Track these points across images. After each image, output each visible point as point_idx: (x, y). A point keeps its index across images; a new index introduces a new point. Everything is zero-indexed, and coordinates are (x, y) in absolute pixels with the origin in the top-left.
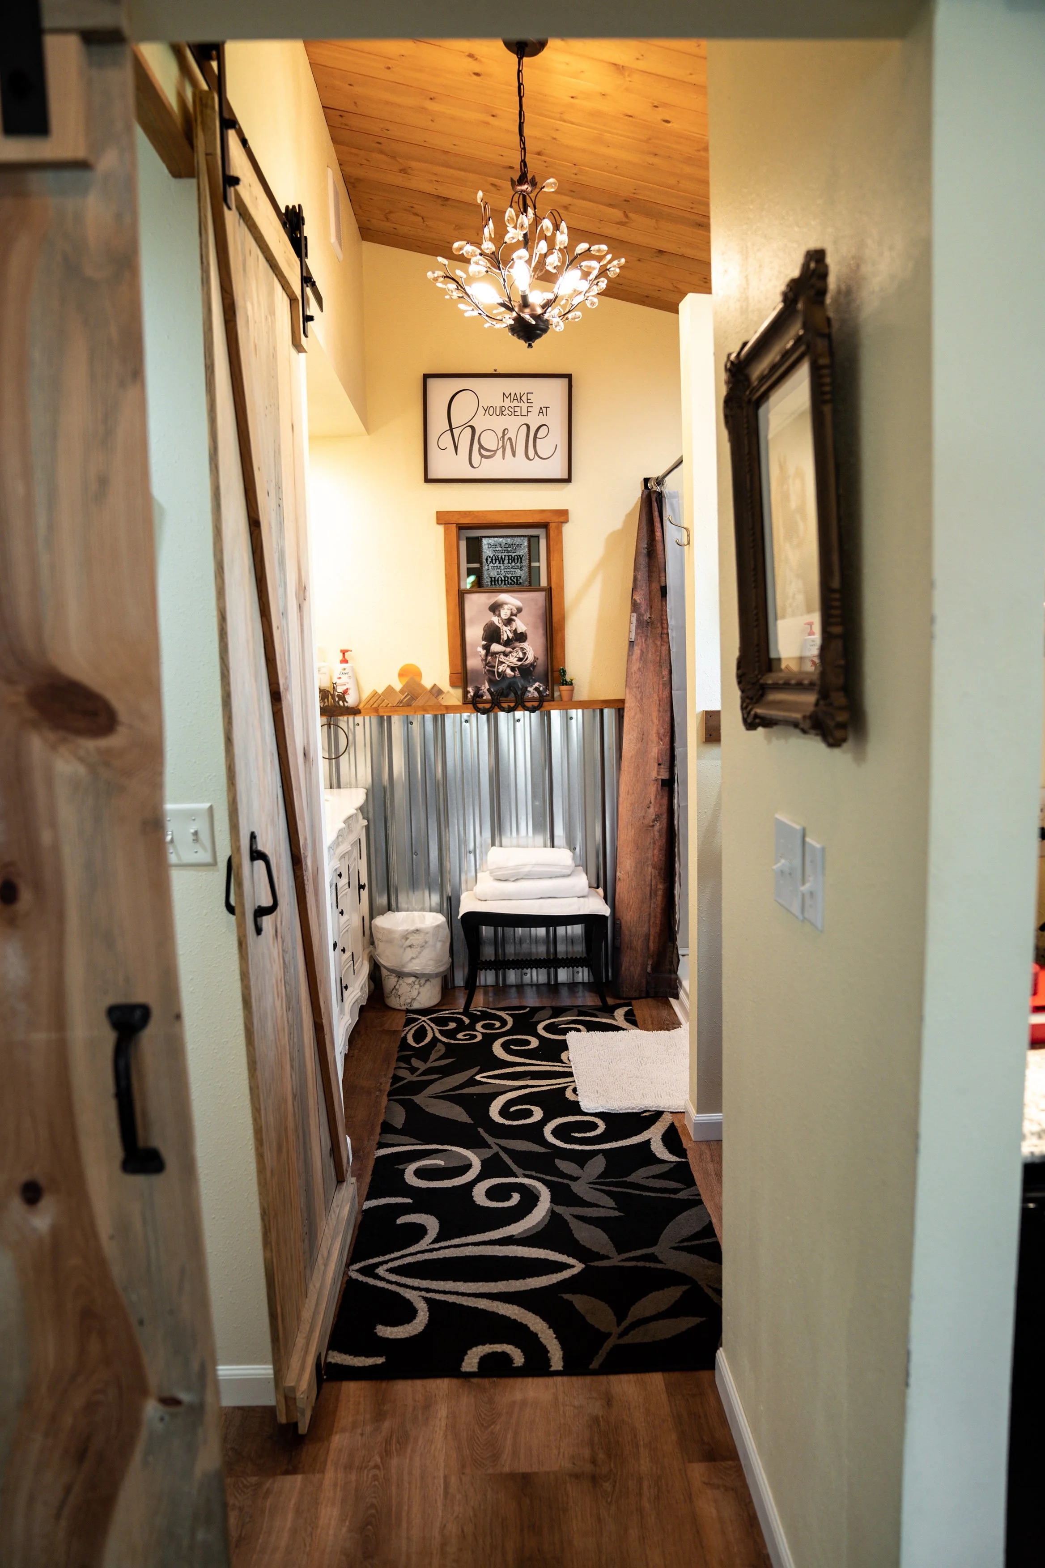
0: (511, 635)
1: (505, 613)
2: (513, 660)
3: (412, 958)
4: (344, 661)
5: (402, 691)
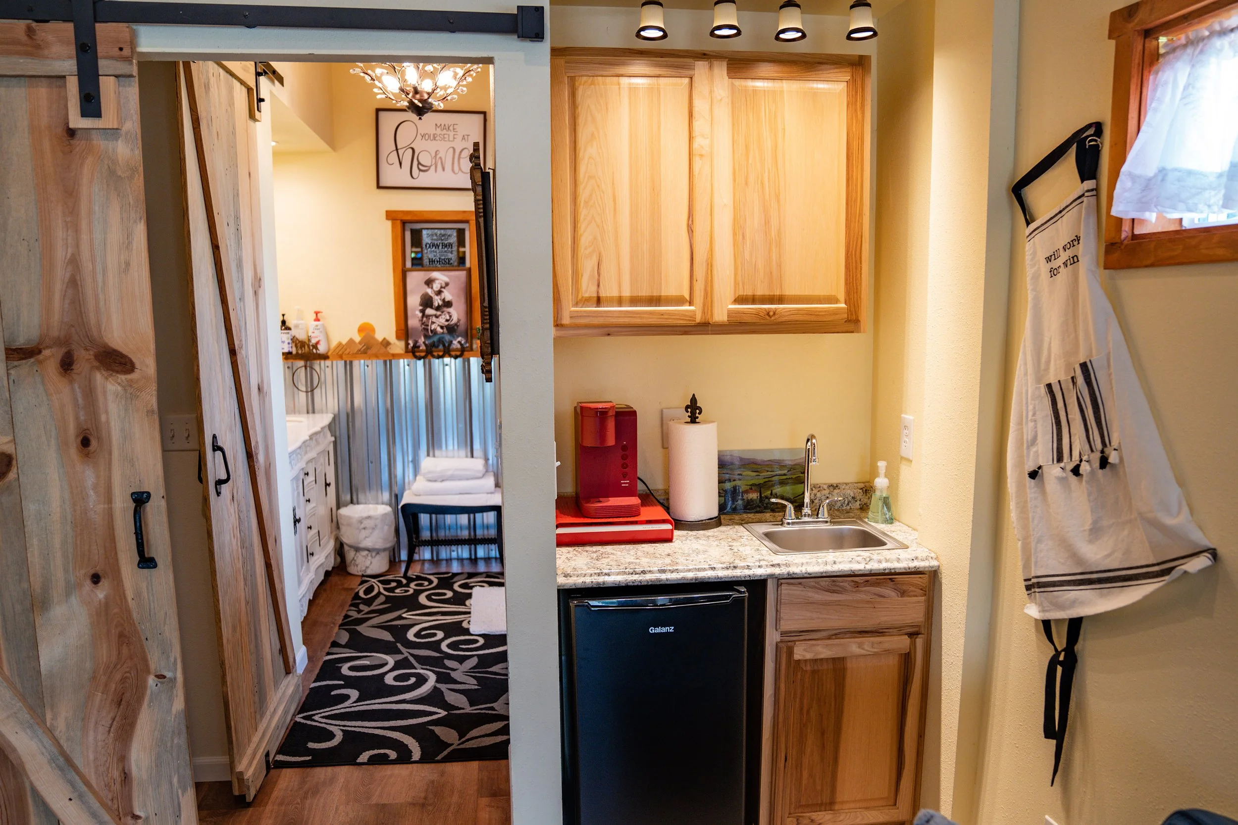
0: (441, 303)
1: (436, 286)
2: (442, 321)
3: (366, 537)
4: (317, 320)
5: (360, 343)
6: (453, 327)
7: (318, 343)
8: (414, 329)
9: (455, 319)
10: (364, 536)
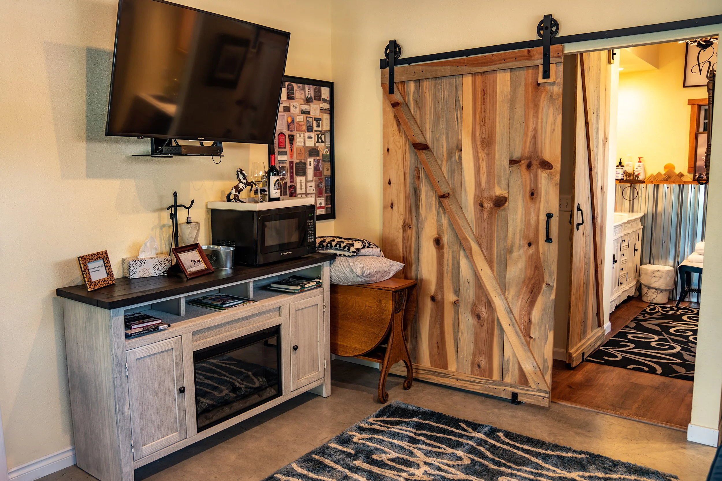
4: (640, 162)
7: (639, 174)
10: (654, 281)
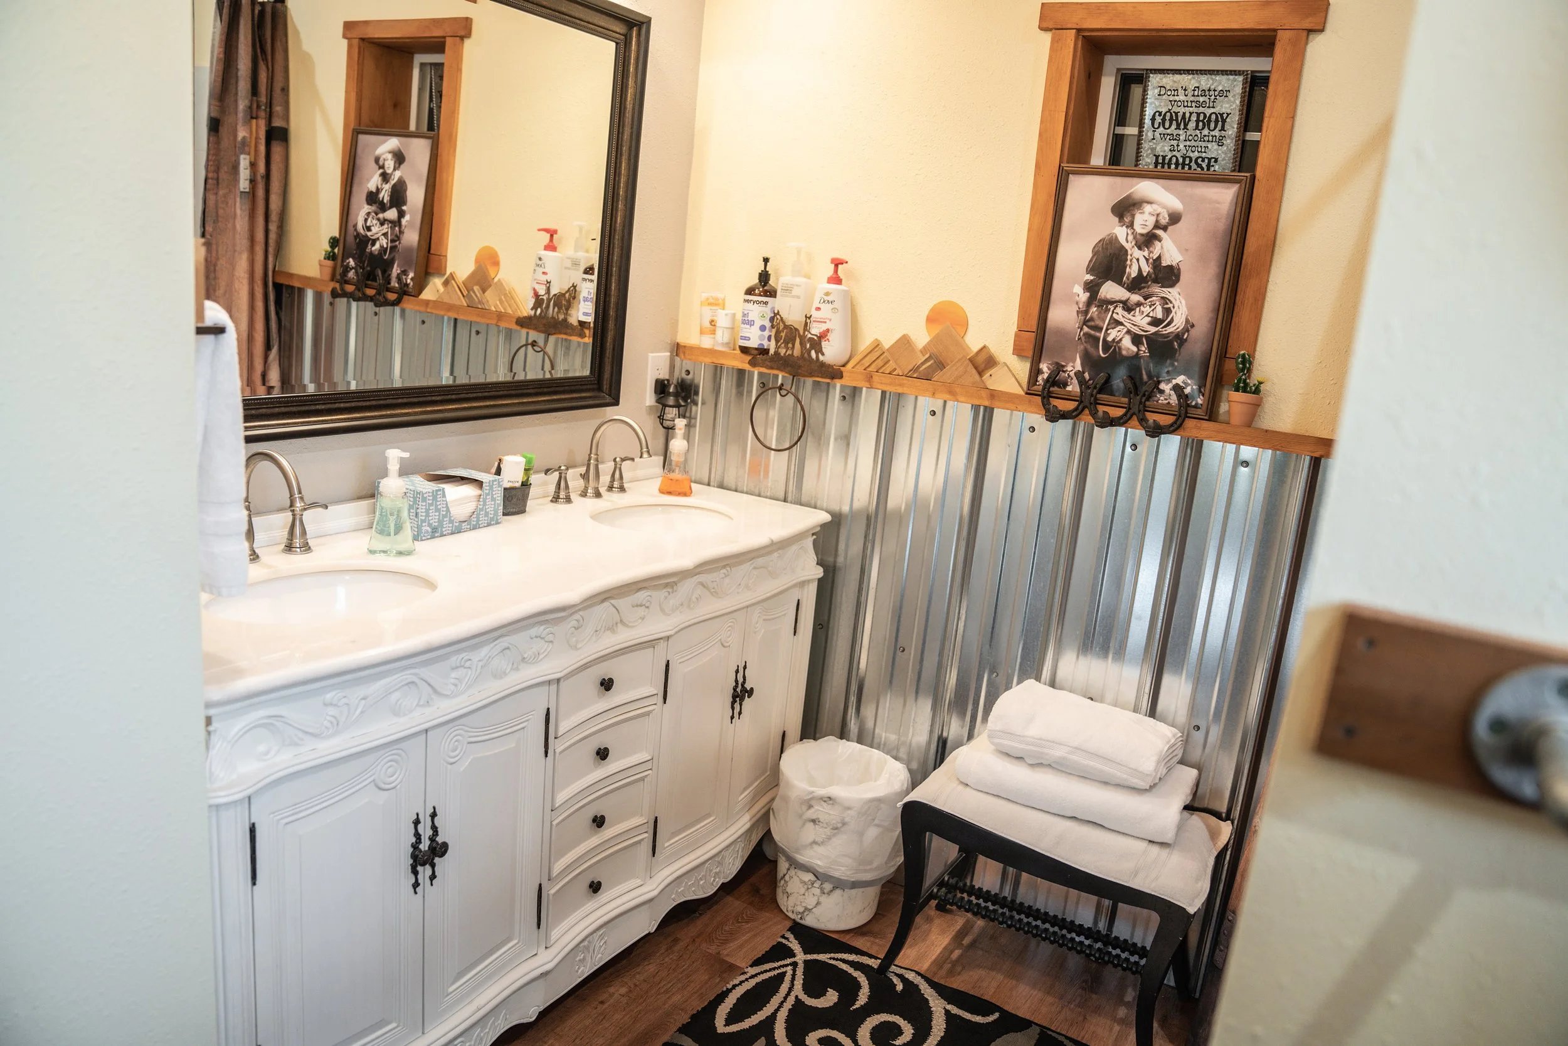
0: (1146, 269)
1: (1143, 221)
2: (1141, 321)
3: (815, 842)
4: (836, 280)
5: (924, 351)
6: (1171, 343)
7: (823, 336)
8: (1061, 333)
9: (1178, 322)
10: (811, 840)
